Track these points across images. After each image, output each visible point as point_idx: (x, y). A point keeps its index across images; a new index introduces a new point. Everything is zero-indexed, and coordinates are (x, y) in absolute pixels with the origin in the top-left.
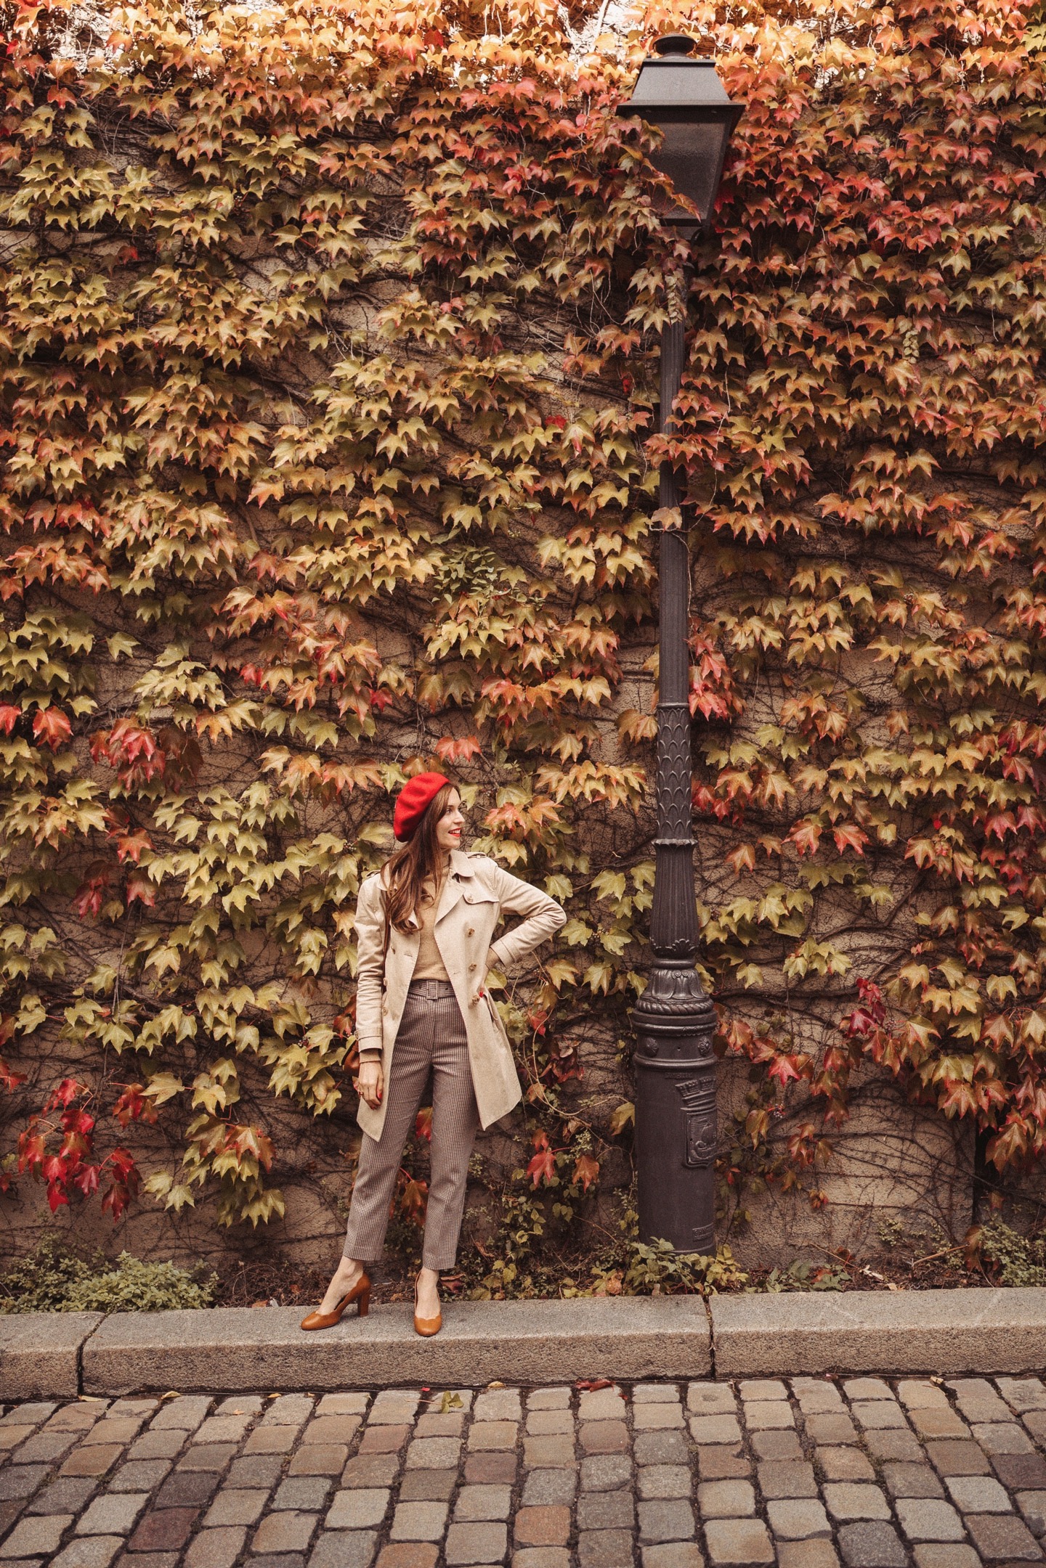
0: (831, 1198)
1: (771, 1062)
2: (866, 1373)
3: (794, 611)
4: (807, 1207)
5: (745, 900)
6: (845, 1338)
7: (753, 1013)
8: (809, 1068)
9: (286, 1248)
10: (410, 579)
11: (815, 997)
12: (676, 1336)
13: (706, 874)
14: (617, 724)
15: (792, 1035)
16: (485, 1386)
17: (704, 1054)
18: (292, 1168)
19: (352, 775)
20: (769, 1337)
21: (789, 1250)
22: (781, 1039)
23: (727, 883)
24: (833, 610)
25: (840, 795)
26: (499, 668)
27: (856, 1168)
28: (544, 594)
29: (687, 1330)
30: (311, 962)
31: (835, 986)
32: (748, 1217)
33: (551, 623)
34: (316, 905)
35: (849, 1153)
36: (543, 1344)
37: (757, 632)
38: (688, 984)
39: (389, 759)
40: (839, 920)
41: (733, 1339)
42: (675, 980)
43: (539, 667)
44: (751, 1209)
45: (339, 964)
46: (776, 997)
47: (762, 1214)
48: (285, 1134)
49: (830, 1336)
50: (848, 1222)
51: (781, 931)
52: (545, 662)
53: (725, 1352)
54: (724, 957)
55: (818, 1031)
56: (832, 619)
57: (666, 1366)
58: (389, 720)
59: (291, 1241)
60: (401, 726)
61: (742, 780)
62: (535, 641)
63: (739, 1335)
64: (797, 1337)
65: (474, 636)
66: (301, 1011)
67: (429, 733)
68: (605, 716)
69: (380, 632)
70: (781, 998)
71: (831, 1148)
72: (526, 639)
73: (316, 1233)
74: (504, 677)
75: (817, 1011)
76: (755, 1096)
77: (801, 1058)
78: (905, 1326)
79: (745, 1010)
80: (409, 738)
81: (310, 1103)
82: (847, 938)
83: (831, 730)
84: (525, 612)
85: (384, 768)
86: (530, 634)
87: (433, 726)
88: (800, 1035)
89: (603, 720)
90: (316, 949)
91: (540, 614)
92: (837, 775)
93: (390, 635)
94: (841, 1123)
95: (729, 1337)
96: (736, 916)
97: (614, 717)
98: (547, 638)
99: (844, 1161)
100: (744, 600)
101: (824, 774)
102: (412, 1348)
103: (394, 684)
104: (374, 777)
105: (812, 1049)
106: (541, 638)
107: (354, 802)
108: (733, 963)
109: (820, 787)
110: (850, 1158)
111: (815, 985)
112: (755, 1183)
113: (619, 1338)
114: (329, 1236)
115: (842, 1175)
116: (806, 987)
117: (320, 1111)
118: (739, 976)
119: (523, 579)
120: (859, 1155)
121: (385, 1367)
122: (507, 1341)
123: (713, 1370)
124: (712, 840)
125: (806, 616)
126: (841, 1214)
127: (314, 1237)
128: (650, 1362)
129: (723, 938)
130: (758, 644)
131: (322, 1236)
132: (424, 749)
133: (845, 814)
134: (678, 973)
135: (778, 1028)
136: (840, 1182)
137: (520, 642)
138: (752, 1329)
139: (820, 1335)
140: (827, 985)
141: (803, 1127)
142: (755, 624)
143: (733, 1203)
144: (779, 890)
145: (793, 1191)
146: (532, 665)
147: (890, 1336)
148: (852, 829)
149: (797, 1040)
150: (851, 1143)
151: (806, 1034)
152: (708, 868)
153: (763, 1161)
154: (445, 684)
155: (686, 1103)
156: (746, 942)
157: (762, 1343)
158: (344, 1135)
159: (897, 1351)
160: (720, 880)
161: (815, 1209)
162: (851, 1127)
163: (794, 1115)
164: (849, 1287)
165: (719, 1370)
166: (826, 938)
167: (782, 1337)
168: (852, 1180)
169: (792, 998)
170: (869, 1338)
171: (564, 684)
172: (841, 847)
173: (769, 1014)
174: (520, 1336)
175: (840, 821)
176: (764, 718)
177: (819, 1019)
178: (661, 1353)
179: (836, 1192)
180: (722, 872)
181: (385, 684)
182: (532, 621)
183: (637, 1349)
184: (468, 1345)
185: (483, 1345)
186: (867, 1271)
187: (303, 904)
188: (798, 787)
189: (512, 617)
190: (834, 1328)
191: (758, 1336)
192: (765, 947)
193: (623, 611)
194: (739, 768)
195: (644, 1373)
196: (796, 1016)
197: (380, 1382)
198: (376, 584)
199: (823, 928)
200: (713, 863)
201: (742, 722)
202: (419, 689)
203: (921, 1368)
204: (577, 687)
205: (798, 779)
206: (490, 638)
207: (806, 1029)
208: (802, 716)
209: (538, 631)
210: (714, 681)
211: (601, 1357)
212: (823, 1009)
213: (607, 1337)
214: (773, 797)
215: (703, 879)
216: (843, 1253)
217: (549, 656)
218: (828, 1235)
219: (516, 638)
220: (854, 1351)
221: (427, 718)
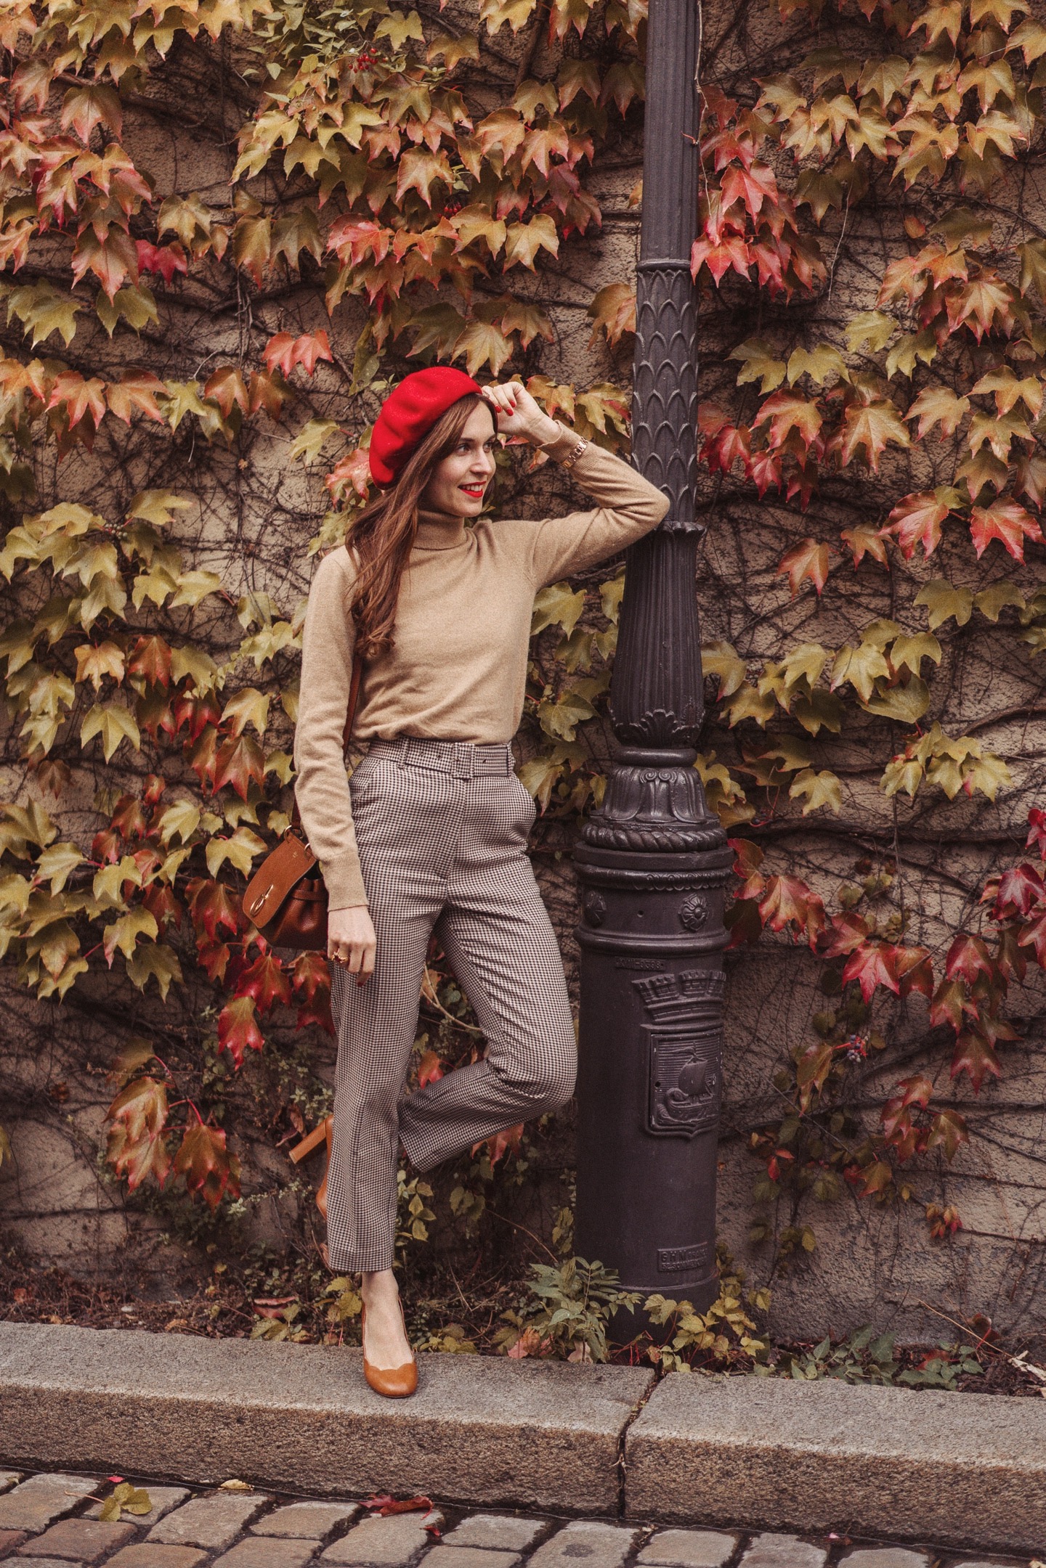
0: (967, 1223)
1: (853, 956)
2: (906, 1541)
3: (916, 85)
4: (923, 1235)
5: (818, 650)
6: (872, 1471)
7: (833, 866)
8: (923, 971)
9: (21, 1226)
10: (194, 32)
11: (952, 842)
12: (556, 1435)
13: (753, 600)
14: (593, 312)
15: (906, 912)
16: (215, 1486)
17: (691, 926)
18: (30, 1092)
19: (105, 395)
20: (726, 1454)
21: (883, 1310)
22: (883, 918)
23: (794, 618)
24: (995, 80)
25: (986, 442)
26: (362, 200)
27: (1017, 1169)
28: (453, 61)
29: (579, 1426)
30: (44, 732)
31: (991, 823)
32: (808, 1243)
33: (458, 114)
34: (56, 631)
35: (1007, 1141)
36: (321, 1423)
37: (840, 125)
38: (669, 795)
39: (181, 375)
40: (1005, 696)
41: (666, 1452)
42: (644, 786)
43: (425, 194)
44: (819, 1230)
45: (86, 736)
46: (874, 838)
47: (838, 1241)
48: (20, 1032)
49: (843, 1463)
50: (998, 1267)
51: (877, 710)
52: (438, 186)
53: (646, 1471)
54: (772, 755)
55: (953, 907)
56: (988, 98)
57: (536, 1487)
58: (189, 305)
59: (30, 1216)
60: (216, 317)
61: (805, 415)
62: (424, 148)
63: (673, 1444)
64: (779, 1458)
65: (306, 137)
66: (40, 820)
67: (261, 329)
68: (576, 298)
69: (182, 145)
70: (886, 841)
71: (964, 1127)
72: (407, 145)
73: (69, 1202)
74: (370, 217)
75: (954, 868)
76: (831, 1020)
77: (910, 955)
78: (992, 1461)
79: (816, 859)
80: (229, 340)
81: (33, 979)
82: (1016, 731)
83: (974, 315)
84: (415, 93)
85: (172, 388)
86: (417, 135)
87: (270, 317)
88: (921, 911)
89: (570, 305)
90: (51, 708)
91: (437, 97)
92: (986, 407)
93: (197, 153)
94: (995, 1082)
95: (653, 1446)
96: (790, 677)
97: (589, 300)
98: (447, 143)
99: (995, 1154)
100: (828, 66)
101: (964, 404)
102: (100, 1405)
103: (188, 234)
104: (146, 403)
105: (939, 939)
106: (435, 143)
107: (135, 454)
108: (788, 767)
109: (950, 429)
110: (1007, 1150)
111: (955, 820)
112: (824, 1181)
113: (455, 1428)
114: (88, 1213)
115: (991, 1181)
116: (936, 823)
117: (47, 992)
118: (795, 791)
119: (418, 35)
120: (1026, 1146)
121: (54, 1434)
122: (259, 1411)
123: (622, 1506)
124: (767, 537)
125: (936, 91)
126: (985, 1254)
127: (65, 1213)
128: (507, 1476)
129: (762, 718)
130: (841, 147)
131: (76, 1211)
132: (253, 357)
133: (1000, 483)
134: (651, 774)
135: (880, 896)
136: (987, 1194)
137: (395, 150)
138: (697, 1437)
139: (823, 1460)
140: (977, 820)
141: (909, 1083)
142: (841, 109)
143: (786, 1215)
144: (886, 633)
145: (888, 1201)
146: (413, 192)
147: (958, 1475)
148: (1013, 513)
149: (914, 921)
150: (1011, 1123)
151: (930, 912)
152: (756, 590)
153: (840, 1142)
154: (275, 234)
155: (651, 1015)
156: (813, 727)
157: (716, 1464)
158: (114, 1042)
159: (970, 1505)
160: (779, 611)
161: (936, 1240)
162: (1014, 1092)
163: (903, 1063)
164: (971, 1385)
165: (634, 1504)
166: (977, 730)
167: (750, 1456)
168: (1009, 1191)
169: (902, 841)
170: (917, 1474)
171: (468, 227)
172: (980, 544)
173: (863, 869)
174: (283, 1405)
175: (989, 497)
176: (870, 301)
177: (957, 884)
178: (529, 1462)
179: (978, 1211)
180: (783, 596)
181: (172, 236)
182: (425, 113)
183: (485, 1449)
184: (193, 1409)
185: (218, 1414)
186: (1018, 1362)
187: (37, 630)
188: (912, 425)
189: (385, 105)
190: (851, 1450)
191: (706, 1450)
192: (862, 742)
193: (595, 92)
194: (801, 391)
195: (496, 1493)
196: (914, 875)
197: (46, 1458)
198: (139, 42)
199: (972, 711)
200: (767, 579)
201: (826, 310)
202: (235, 246)
203: (1015, 1542)
204: (496, 234)
205: (913, 413)
206: (338, 139)
207: (933, 902)
208: (918, 289)
209: (433, 129)
210: (749, 220)
211: (422, 1457)
212: (967, 865)
213: (433, 1424)
214: (862, 449)
215: (746, 610)
216: (980, 1325)
217: (447, 175)
218: (959, 1288)
219: (387, 142)
220: (886, 1498)
221: (260, 302)
